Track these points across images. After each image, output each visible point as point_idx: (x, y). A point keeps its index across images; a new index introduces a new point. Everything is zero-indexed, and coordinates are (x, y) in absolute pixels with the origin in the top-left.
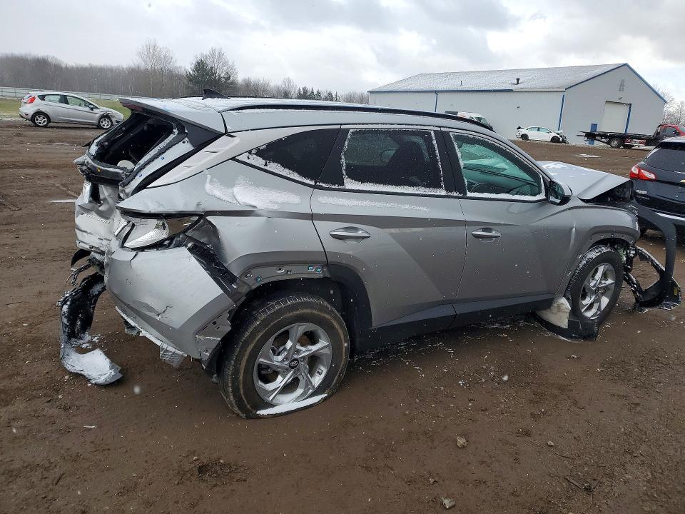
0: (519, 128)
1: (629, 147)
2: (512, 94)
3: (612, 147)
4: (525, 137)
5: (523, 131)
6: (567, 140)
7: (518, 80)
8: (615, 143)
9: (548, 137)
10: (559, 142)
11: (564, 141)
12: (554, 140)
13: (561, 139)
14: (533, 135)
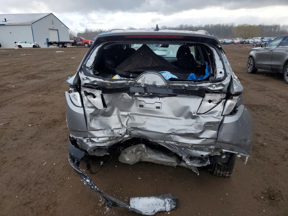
0: (16, 42)
1: (66, 47)
2: (5, 26)
3: (60, 47)
4: (20, 46)
5: (18, 44)
6: (40, 46)
7: (5, 19)
8: (61, 46)
9: (31, 46)
10: (37, 47)
11: (39, 47)
12: (34, 46)
13: (37, 46)
14: (24, 45)
